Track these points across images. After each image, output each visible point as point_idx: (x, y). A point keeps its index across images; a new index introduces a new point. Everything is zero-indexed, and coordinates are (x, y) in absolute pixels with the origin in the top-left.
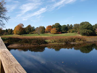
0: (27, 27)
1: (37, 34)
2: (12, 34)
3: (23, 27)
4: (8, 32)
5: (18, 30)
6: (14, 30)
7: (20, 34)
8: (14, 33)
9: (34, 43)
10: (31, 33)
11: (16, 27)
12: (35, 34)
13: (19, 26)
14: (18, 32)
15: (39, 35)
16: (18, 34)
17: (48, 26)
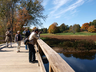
0: (61, 26)
1: (72, 33)
2: (47, 33)
3: (57, 26)
4: (44, 31)
5: (53, 29)
6: (48, 29)
7: (55, 33)
8: (48, 32)
9: (81, 48)
10: (65, 32)
11: (50, 26)
12: (70, 32)
13: (53, 25)
14: (52, 31)
15: (74, 34)
16: (52, 33)
17: (85, 24)
